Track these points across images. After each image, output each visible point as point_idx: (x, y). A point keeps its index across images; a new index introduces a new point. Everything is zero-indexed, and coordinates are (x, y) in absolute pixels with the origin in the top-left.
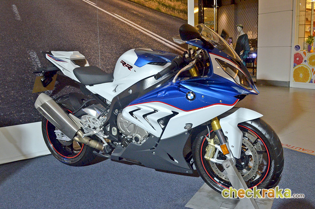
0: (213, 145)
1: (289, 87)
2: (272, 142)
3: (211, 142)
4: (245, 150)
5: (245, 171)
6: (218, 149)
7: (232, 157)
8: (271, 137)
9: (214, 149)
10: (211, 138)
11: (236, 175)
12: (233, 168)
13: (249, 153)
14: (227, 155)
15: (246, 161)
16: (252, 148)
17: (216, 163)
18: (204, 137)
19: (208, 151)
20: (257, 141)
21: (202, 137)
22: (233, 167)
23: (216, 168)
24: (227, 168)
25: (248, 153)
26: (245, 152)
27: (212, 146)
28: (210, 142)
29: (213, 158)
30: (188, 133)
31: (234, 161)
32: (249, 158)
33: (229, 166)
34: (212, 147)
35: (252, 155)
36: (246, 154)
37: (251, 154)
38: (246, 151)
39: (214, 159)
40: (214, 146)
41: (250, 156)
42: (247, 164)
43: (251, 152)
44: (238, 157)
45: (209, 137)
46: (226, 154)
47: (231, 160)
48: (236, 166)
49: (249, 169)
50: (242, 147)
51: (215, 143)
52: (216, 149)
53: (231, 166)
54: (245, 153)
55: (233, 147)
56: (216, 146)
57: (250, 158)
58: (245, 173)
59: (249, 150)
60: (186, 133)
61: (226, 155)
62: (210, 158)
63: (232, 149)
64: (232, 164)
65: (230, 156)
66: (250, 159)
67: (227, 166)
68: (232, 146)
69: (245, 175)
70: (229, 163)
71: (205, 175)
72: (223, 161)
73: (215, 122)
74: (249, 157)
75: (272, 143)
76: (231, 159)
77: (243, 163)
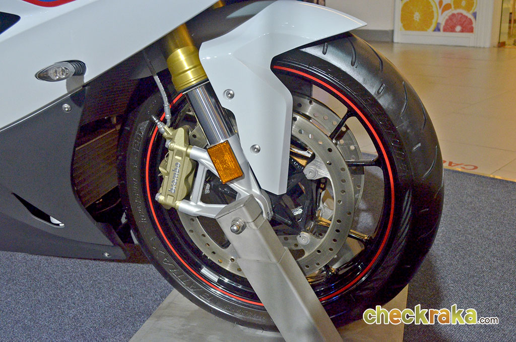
0: (184, 149)
1: (393, 42)
2: (405, 124)
3: (177, 141)
4: (303, 162)
5: (304, 238)
6: (203, 164)
7: (256, 191)
8: (400, 104)
9: (188, 166)
10: (174, 126)
11: (274, 260)
12: (258, 232)
13: (317, 170)
14: (235, 186)
15: (307, 202)
16: (330, 150)
17: (201, 218)
18: (153, 124)
19: (168, 174)
20: (343, 129)
21: (143, 126)
22: (262, 229)
23: (204, 235)
24: (237, 232)
25: (316, 172)
26: (304, 167)
27: (179, 153)
28: (172, 139)
29: (187, 198)
30: (77, 107)
31: (264, 205)
32: (320, 190)
33: (244, 228)
34: (180, 158)
35: (329, 177)
36: (309, 176)
37: (324, 173)
38: (307, 163)
39: (192, 203)
40: (188, 155)
41: (322, 183)
42: (311, 214)
43: (324, 166)
44: (279, 188)
45: (169, 121)
46: (231, 181)
47: (250, 202)
48: (273, 222)
49: (320, 231)
50: (292, 153)
51: (190, 141)
52: (196, 164)
53: (252, 224)
54: (305, 171)
55: (259, 151)
56: (195, 152)
57: (323, 189)
58: (304, 246)
59: (318, 158)
60: (66, 106)
61: (232, 185)
62: (175, 199)
63: (253, 159)
64: (257, 217)
65: (249, 187)
66: (323, 193)
67: (235, 228)
68: (253, 147)
69: (307, 254)
70: (244, 215)
71: (167, 263)
72: (223, 206)
73: (181, 55)
74: (318, 187)
75: (402, 125)
76: (252, 197)
77: (298, 212)
